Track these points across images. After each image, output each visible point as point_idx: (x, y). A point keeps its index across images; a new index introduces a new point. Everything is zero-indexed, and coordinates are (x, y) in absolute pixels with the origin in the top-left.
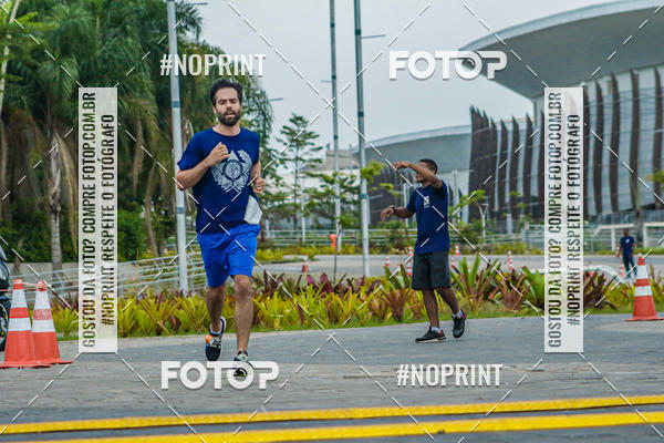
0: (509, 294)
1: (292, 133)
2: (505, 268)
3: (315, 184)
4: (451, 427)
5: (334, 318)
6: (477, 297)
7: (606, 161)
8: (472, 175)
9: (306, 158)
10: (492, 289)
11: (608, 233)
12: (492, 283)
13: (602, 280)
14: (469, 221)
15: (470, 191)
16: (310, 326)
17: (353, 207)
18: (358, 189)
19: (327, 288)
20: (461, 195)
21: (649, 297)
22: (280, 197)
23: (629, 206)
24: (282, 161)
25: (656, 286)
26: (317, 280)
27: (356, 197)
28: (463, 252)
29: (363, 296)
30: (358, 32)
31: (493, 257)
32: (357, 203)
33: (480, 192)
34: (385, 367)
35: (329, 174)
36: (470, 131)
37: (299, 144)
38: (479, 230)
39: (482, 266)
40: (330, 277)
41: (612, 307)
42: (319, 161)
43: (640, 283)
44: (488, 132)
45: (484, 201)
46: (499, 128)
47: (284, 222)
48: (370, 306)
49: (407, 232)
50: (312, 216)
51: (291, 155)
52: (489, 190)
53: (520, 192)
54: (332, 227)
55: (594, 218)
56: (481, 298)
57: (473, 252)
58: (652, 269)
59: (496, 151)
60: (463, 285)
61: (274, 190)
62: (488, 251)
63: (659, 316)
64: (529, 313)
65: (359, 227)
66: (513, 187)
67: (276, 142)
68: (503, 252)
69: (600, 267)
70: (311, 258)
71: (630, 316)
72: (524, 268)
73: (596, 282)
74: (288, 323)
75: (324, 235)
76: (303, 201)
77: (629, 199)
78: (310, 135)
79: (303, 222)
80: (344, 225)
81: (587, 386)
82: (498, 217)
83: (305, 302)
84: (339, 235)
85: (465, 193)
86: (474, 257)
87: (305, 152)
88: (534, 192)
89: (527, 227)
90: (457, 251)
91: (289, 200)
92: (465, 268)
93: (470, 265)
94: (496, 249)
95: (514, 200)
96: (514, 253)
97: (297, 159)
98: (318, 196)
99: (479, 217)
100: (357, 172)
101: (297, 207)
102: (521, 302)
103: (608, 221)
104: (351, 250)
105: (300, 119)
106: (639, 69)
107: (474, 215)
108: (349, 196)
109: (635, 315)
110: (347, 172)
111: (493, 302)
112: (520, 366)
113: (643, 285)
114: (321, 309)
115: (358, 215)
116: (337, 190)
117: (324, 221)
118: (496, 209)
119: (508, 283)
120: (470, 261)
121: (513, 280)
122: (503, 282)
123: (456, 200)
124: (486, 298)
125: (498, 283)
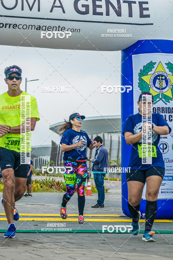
0: (57, 187)
2: (57, 180)
4: (36, 219)
6: (49, 187)
8: (51, 157)
12: (53, 184)
20: (48, 161)
21: (90, 190)
25: (93, 187)
31: (54, 178)
33: (52, 161)
34: (23, 203)
36: (51, 146)
39: (51, 179)
44: (56, 147)
45: (53, 164)
46: (58, 146)
49: (34, 170)
52: (55, 161)
56: (50, 187)
57: (50, 176)
58: (92, 183)
59: (57, 151)
60: (46, 184)
63: (92, 194)
64: (61, 192)
66: (61, 161)
68: (57, 176)
72: (61, 181)
81: (71, 211)
85: (49, 161)
86: (49, 177)
90: (46, 175)
93: (48, 179)
94: (55, 175)
96: (60, 177)
102: (60, 189)
106: (93, 134)
109: (86, 194)
111: (53, 188)
112: (56, 205)
113: (89, 187)
119: (57, 184)
120: (48, 178)
121: (58, 183)
122: (56, 184)
123: (47, 163)
124: (51, 187)
125: (54, 184)
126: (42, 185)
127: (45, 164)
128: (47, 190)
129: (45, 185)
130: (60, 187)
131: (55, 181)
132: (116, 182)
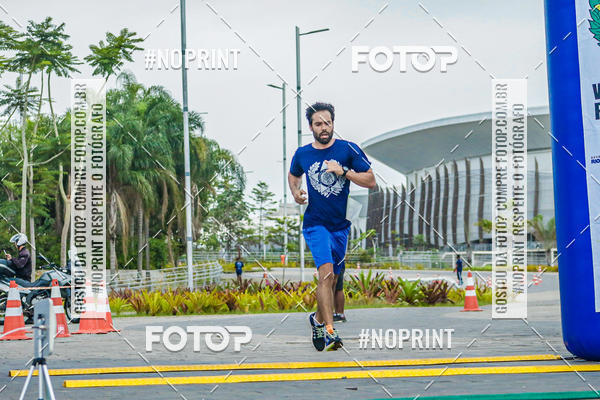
0: (389, 293)
1: (259, 193)
2: (387, 278)
3: (273, 224)
4: (350, 374)
5: (282, 306)
6: (370, 295)
7: (450, 213)
8: (368, 220)
9: (267, 208)
10: (379, 290)
11: (451, 256)
12: (379, 287)
13: (446, 286)
14: (366, 248)
15: (367, 230)
16: (267, 311)
17: (295, 239)
18: (298, 227)
19: (278, 288)
20: (361, 232)
21: (474, 297)
22: (250, 232)
23: (464, 241)
24: (252, 210)
25: (478, 290)
26: (272, 283)
27: (297, 233)
28: (362, 267)
29: (300, 293)
30: (300, 132)
31: (380, 271)
32: (298, 236)
33: (372, 231)
35: (281, 218)
36: (367, 193)
37: (263, 200)
38: (372, 254)
39: (373, 276)
40: (280, 282)
41: (452, 302)
42: (275, 210)
43: (469, 288)
44: (378, 194)
45: (375, 237)
46: (385, 192)
47: (252, 247)
48: (304, 299)
50: (270, 244)
51: (258, 206)
52: (378, 230)
53: (398, 231)
54: (282, 250)
55: (442, 248)
56: (372, 296)
57: (368, 267)
58: (476, 280)
59: (383, 206)
60: (361, 288)
61: (247, 228)
62: (378, 267)
63: (479, 308)
64: (402, 305)
65: (299, 251)
66: (393, 228)
67: (248, 197)
68: (386, 268)
69: (444, 278)
70: (269, 270)
71: (462, 308)
72: (399, 278)
73: (442, 287)
74: (253, 309)
75: (277, 255)
76: (264, 234)
77: (463, 236)
78: (269, 194)
79: (264, 247)
80: (290, 249)
82: (384, 246)
83: (265, 296)
84: (287, 256)
85: (364, 231)
86: (369, 270)
87: (266, 205)
88: (406, 231)
89: (401, 252)
91: (256, 233)
92: (363, 277)
93: (366, 275)
94: (382, 266)
95: (393, 236)
96: (393, 268)
97: (261, 208)
98: (274, 231)
99: (372, 246)
100: (298, 217)
101: (260, 238)
102: (397, 299)
103: (451, 250)
104: (293, 265)
105: (264, 184)
106: (470, 158)
107: (369, 244)
108: (293, 232)
109: (465, 308)
110: (292, 218)
111: (380, 298)
113: (471, 289)
114: (274, 301)
115: (298, 243)
116: (286, 228)
117: (277, 247)
118: (383, 241)
119: (388, 287)
120: (366, 273)
121: (392, 285)
122: (386, 286)
123: (359, 235)
124: (375, 295)
125: (383, 287)
126: (351, 290)
127: (355, 238)
128: (365, 303)
129: (358, 289)
130: (396, 295)
131: (383, 278)
132: (534, 274)
